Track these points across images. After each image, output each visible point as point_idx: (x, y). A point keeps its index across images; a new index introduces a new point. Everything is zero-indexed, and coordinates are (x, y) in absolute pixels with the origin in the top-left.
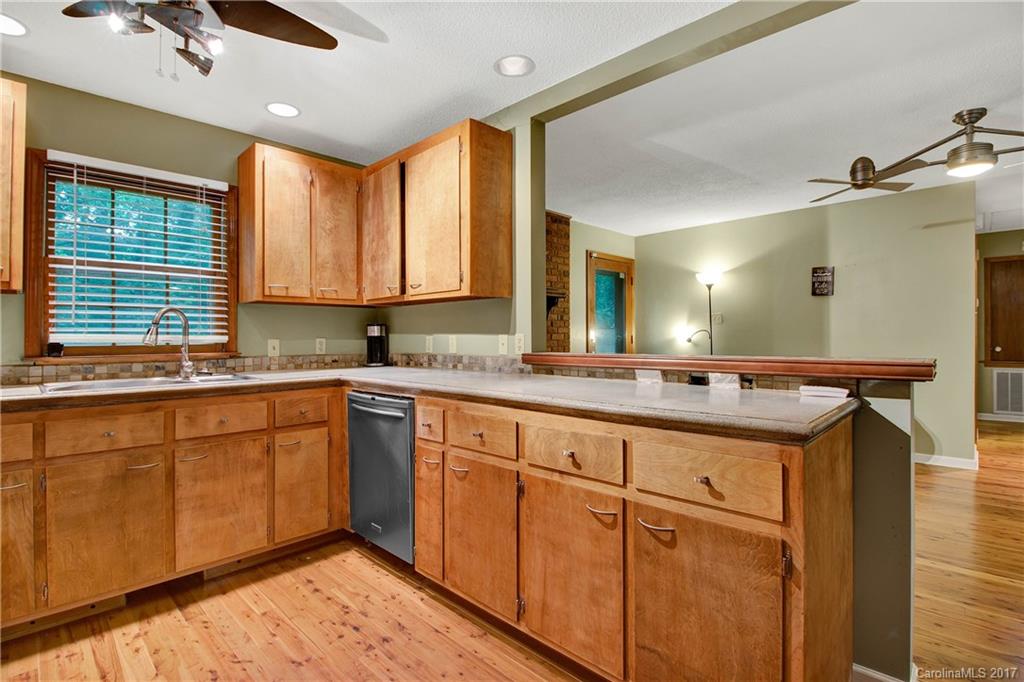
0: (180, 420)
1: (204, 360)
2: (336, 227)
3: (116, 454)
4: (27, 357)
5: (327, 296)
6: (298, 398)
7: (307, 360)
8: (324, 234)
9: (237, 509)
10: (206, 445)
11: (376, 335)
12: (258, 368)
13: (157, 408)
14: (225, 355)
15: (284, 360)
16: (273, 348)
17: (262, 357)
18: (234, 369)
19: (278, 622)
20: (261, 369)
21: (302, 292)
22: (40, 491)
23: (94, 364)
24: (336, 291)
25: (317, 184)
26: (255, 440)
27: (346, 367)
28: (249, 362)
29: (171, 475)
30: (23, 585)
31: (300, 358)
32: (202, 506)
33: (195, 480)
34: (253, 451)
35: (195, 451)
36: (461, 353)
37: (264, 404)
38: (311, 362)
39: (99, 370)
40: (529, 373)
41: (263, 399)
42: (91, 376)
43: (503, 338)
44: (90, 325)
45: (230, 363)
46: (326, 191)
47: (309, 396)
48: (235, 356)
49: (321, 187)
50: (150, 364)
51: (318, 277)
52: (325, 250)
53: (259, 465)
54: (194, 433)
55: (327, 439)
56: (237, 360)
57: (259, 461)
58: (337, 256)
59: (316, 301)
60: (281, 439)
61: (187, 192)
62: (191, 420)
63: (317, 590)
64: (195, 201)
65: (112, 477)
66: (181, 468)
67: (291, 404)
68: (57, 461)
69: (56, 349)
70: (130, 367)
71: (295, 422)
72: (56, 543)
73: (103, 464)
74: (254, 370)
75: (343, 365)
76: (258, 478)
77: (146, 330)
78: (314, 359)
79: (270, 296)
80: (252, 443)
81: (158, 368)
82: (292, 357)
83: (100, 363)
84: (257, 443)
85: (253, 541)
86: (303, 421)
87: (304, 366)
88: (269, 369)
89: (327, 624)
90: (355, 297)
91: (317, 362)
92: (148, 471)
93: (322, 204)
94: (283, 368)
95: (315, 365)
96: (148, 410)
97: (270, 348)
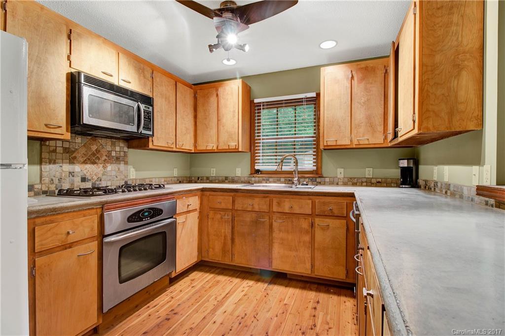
0: (275, 203)
1: (307, 178)
2: (368, 100)
3: (254, 213)
4: (251, 174)
5: (361, 143)
6: (329, 201)
7: (360, 181)
8: (360, 106)
9: (297, 250)
10: (285, 216)
11: (406, 166)
12: (331, 183)
13: (267, 197)
14: (316, 175)
15: (346, 180)
16: (340, 173)
17: (334, 178)
18: (320, 183)
19: (285, 311)
20: (333, 184)
21: (345, 142)
22: (233, 220)
23: (269, 177)
24: (368, 139)
25: (355, 78)
26: (305, 219)
27: (387, 186)
28: (327, 180)
29: (271, 226)
30: (228, 251)
31: (356, 180)
32: (282, 243)
33: (280, 231)
34: (305, 224)
35: (280, 218)
36: (450, 182)
37: (310, 202)
38: (362, 182)
39: (271, 180)
40: (492, 206)
41: (310, 199)
42: (268, 182)
43: (475, 169)
44: (267, 163)
45: (318, 180)
46: (361, 80)
47: (335, 201)
48: (321, 177)
49: (357, 78)
50: (287, 178)
51: (356, 132)
52: (360, 115)
53: (307, 232)
54: (280, 210)
55: (345, 227)
56: (322, 179)
57: (307, 230)
58: (369, 118)
59: (354, 146)
60: (318, 221)
61: (299, 102)
62: (279, 204)
63: (315, 308)
64: (303, 105)
65: (252, 221)
66: (275, 224)
67: (324, 204)
68: (239, 211)
69: (258, 171)
70: (280, 179)
71: (326, 213)
72: (237, 240)
73: (250, 216)
74: (330, 184)
75: (385, 185)
76: (307, 238)
77: (278, 164)
78: (364, 180)
79: (327, 146)
80: (304, 220)
81: (289, 180)
82: (351, 178)
83: (271, 177)
84: (306, 220)
85: (303, 269)
86: (331, 214)
87: (358, 184)
88: (337, 184)
89: (298, 327)
90: (382, 142)
91: (366, 182)
92: (263, 222)
93: (358, 88)
94: (345, 184)
95: (365, 184)
96: (264, 197)
97: (339, 173)
